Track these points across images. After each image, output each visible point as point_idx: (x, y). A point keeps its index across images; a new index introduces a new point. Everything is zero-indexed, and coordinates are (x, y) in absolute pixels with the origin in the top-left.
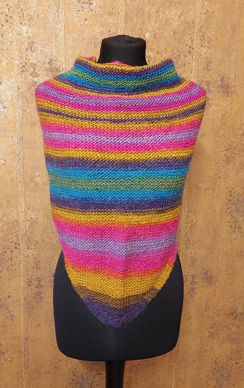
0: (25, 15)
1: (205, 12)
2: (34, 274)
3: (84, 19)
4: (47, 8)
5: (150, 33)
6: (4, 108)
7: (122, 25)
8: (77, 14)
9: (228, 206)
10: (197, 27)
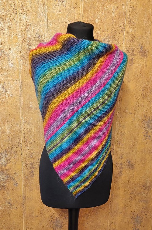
0: (24, 8)
1: (131, 7)
2: (29, 161)
3: (59, 11)
4: (37, 4)
5: (99, 19)
6: (12, 64)
7: (82, 14)
8: (55, 7)
9: (143, 124)
10: (127, 15)
